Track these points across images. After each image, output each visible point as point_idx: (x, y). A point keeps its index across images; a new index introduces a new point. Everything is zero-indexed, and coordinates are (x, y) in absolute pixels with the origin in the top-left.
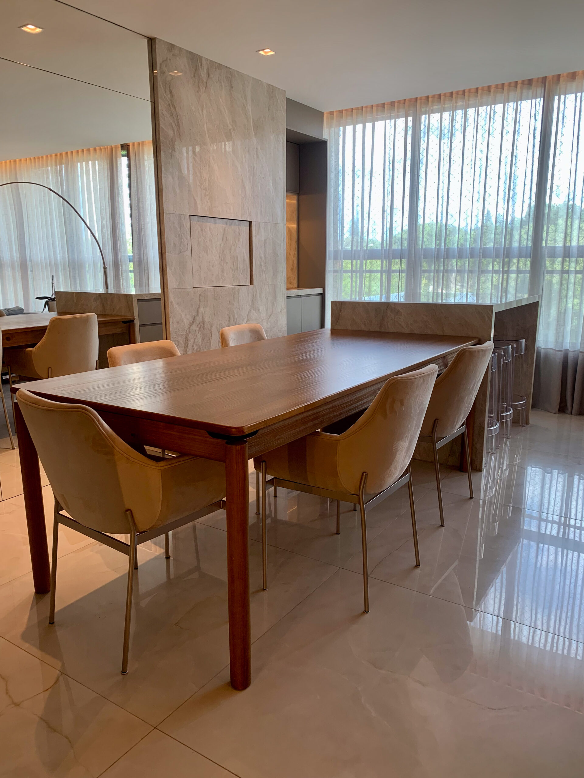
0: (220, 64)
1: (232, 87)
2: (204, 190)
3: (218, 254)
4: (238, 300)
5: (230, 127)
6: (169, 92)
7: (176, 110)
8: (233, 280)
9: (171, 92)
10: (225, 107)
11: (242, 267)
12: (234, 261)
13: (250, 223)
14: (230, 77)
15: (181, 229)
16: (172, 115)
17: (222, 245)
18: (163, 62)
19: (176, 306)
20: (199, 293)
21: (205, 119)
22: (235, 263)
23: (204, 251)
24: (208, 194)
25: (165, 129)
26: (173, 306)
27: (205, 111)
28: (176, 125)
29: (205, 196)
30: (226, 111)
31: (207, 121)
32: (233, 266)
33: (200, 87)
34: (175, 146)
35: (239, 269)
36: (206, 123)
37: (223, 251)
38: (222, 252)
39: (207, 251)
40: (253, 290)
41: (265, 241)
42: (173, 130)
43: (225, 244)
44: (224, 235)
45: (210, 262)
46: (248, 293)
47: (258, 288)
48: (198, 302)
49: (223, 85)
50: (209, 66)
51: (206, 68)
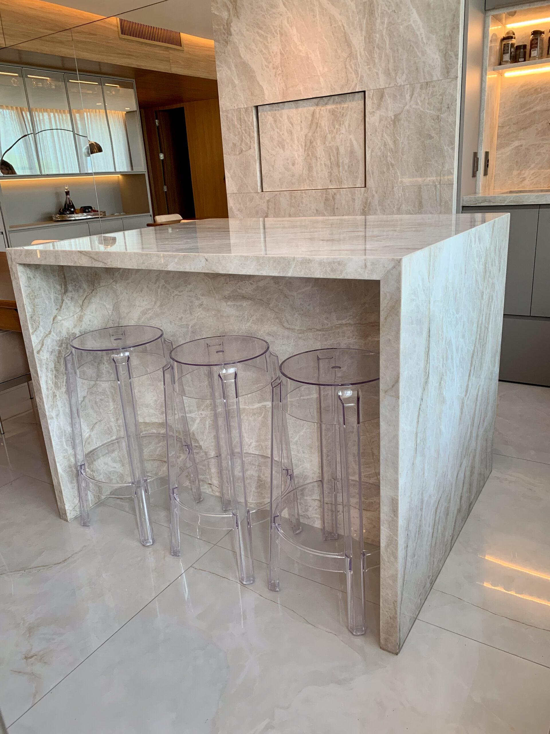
2: (274, 68)
3: (302, 148)
4: (334, 209)
8: (329, 181)
11: (347, 161)
12: (331, 154)
13: (364, 92)
15: (241, 125)
17: (310, 134)
20: (267, 199)
22: (334, 156)
23: (279, 146)
24: (280, 72)
25: (218, 14)
29: (275, 76)
32: (329, 162)
34: (231, 28)
35: (340, 164)
37: (311, 142)
38: (308, 144)
39: (284, 145)
40: (366, 195)
41: (395, 116)
42: (229, 10)
43: (314, 133)
44: (312, 120)
45: (288, 160)
46: (354, 199)
47: (376, 192)
48: (266, 209)
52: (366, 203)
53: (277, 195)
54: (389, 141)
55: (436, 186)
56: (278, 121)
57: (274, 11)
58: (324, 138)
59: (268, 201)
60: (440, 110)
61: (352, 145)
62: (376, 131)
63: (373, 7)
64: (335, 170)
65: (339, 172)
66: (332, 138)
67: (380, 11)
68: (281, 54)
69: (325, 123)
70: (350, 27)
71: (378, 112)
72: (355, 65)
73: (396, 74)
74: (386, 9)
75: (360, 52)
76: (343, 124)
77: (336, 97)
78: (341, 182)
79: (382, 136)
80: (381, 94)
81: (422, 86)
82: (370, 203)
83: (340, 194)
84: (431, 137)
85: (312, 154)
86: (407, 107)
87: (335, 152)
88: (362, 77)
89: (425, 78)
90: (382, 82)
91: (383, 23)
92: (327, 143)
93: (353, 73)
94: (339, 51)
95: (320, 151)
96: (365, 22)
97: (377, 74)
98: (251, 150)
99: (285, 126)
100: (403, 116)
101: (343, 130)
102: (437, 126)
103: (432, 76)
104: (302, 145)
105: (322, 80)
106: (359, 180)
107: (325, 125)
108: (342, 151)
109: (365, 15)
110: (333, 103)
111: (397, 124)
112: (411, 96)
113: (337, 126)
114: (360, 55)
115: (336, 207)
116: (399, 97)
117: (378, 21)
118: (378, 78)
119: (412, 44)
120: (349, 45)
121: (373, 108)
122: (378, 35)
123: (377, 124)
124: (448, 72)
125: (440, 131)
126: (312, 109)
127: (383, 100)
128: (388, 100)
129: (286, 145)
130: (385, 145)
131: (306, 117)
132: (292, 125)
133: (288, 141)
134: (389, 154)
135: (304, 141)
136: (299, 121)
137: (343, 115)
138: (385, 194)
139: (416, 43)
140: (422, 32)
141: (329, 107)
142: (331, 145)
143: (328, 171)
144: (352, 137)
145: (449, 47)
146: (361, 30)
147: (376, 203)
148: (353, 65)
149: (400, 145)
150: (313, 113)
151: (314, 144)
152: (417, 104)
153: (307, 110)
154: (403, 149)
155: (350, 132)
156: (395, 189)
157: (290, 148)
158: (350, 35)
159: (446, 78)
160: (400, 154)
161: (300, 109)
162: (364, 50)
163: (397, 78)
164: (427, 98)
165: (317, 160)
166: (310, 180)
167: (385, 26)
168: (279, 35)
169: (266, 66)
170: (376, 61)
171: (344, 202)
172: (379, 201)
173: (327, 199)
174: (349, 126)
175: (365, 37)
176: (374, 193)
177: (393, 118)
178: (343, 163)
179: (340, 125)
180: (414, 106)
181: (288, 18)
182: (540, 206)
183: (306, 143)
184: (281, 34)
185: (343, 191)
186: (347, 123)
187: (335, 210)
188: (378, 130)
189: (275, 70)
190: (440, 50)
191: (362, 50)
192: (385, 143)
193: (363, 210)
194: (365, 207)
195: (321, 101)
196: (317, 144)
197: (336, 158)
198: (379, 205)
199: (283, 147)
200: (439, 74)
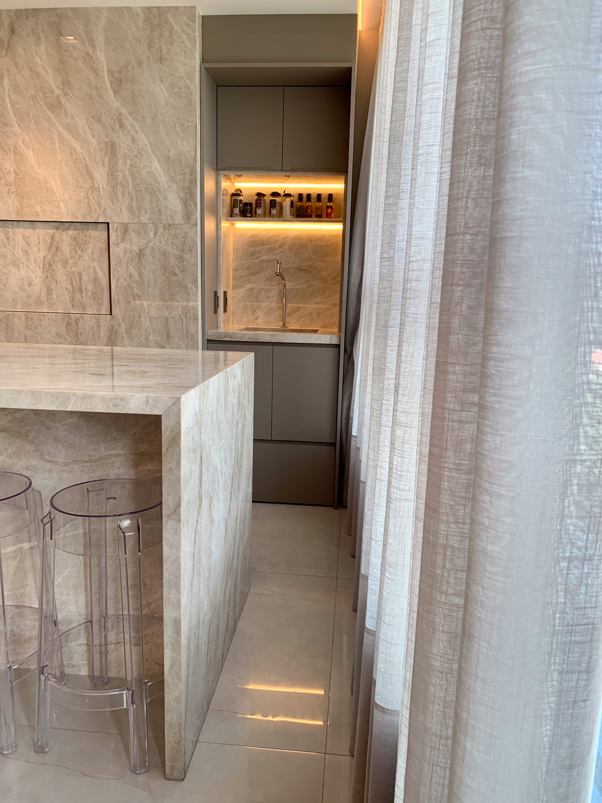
0: (34, 9)
2: (7, 185)
3: (40, 269)
4: (77, 334)
5: (58, 92)
8: (71, 306)
10: (46, 66)
11: (90, 287)
12: (73, 279)
13: (108, 224)
14: (57, 20)
17: (49, 257)
21: (7, 91)
22: (75, 281)
23: (13, 265)
24: (14, 190)
29: (8, 193)
30: (49, 71)
31: (11, 93)
32: (70, 286)
35: (83, 290)
36: (9, 96)
37: (50, 265)
38: (47, 266)
39: (19, 265)
40: (112, 322)
41: (140, 251)
43: (54, 256)
44: (51, 243)
45: (23, 280)
46: (99, 327)
47: (123, 321)
49: (42, 35)
50: (14, 18)
51: (8, 22)
52: (112, 331)
53: (9, 315)
54: (134, 273)
55: (182, 319)
56: (11, 239)
57: (7, 129)
58: (65, 263)
60: (183, 250)
61: (95, 272)
62: (121, 262)
63: (116, 148)
64: (78, 295)
65: (82, 297)
66: (74, 263)
67: (122, 154)
68: (15, 172)
69: (66, 248)
70: (91, 161)
71: (122, 244)
72: (98, 197)
73: (140, 212)
74: (128, 152)
75: (102, 185)
76: (86, 250)
77: (78, 224)
78: (84, 308)
79: (127, 268)
80: (125, 228)
81: (165, 226)
82: (116, 331)
83: (84, 319)
84: (175, 274)
85: (51, 277)
86: (151, 244)
87: (78, 278)
88: (105, 209)
89: (167, 221)
90: (126, 217)
91: (125, 164)
92: (68, 267)
93: (96, 204)
94: (81, 182)
95: (60, 273)
96: (107, 159)
97: (121, 209)
99: (20, 245)
100: (147, 251)
101: (86, 257)
102: (181, 265)
103: (174, 220)
104: (39, 266)
105: (62, 205)
106: (104, 308)
107: (66, 250)
108: (85, 277)
109: (107, 153)
110: (75, 229)
111: (142, 257)
112: (155, 234)
113: (79, 253)
114: (103, 189)
115: (79, 332)
116: (143, 233)
117: (121, 162)
118: (122, 213)
119: (154, 188)
120: (92, 178)
121: (117, 240)
122: (120, 174)
123: (122, 256)
124: (189, 219)
125: (184, 269)
126: (51, 232)
127: (127, 234)
128: (133, 235)
129: (21, 265)
130: (131, 276)
131: (44, 239)
132: (28, 245)
133: (23, 260)
134: (135, 285)
135: (42, 263)
136: (37, 242)
137: (85, 242)
138: (132, 323)
139: (158, 188)
140: (163, 179)
141: (70, 232)
142: (72, 270)
143: (69, 295)
144: (95, 264)
145: (189, 197)
146: (104, 166)
147: (124, 331)
148: (95, 197)
149: (146, 278)
150: (53, 236)
151: (54, 267)
152: (161, 242)
154: (148, 282)
155: (93, 260)
156: (143, 319)
157: (26, 268)
158: (93, 169)
159: (188, 223)
160: (146, 286)
161: (37, 231)
162: (107, 184)
163: (141, 215)
164: (170, 238)
165: (57, 283)
166: (49, 303)
167: (128, 168)
168: (12, 154)
170: (120, 197)
171: (88, 328)
172: (126, 330)
173: (68, 324)
174: (92, 253)
175: (107, 174)
176: (121, 321)
177: (138, 251)
178: (86, 289)
179: (82, 252)
180: (158, 244)
181: (23, 140)
182: (274, 344)
183: (44, 264)
184: (15, 154)
185: (87, 317)
186: (90, 251)
187: (79, 335)
188: (123, 261)
189: (7, 188)
190: (180, 198)
191: (105, 185)
192: (130, 274)
193: (109, 337)
194: (111, 335)
195: (61, 226)
196: (57, 267)
197: (79, 283)
198: (126, 334)
199: (17, 266)
200: (180, 219)
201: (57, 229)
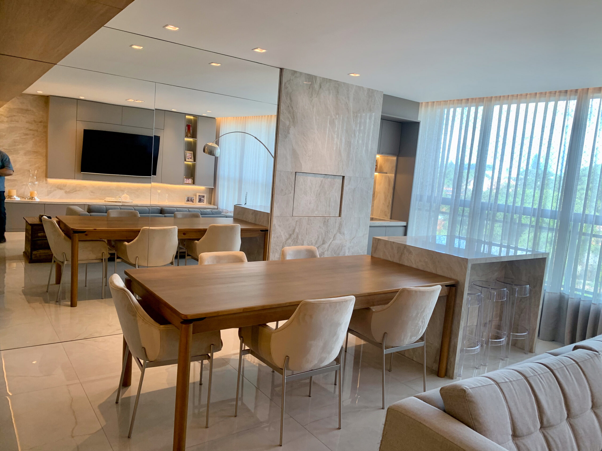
0: (330, 79)
1: (338, 92)
2: (308, 156)
3: (315, 196)
6: (289, 99)
7: (293, 109)
8: (325, 213)
9: (291, 99)
10: (331, 105)
11: (333, 204)
12: (327, 201)
13: (343, 177)
14: (338, 86)
15: (287, 180)
16: (289, 112)
18: (287, 81)
19: (277, 227)
20: (296, 220)
21: (314, 113)
23: (304, 194)
24: (311, 159)
25: (283, 121)
26: (275, 227)
27: (315, 109)
28: (292, 118)
29: (309, 160)
30: (332, 107)
31: (316, 114)
32: (326, 204)
33: (313, 94)
34: (290, 131)
35: (330, 206)
36: (315, 116)
37: (319, 194)
39: (307, 194)
40: (341, 220)
41: (354, 189)
42: (290, 121)
43: (321, 190)
44: (321, 184)
45: (308, 201)
46: (336, 222)
47: (345, 219)
48: (295, 226)
49: (331, 92)
50: (322, 81)
51: (319, 83)
52: (340, 224)
55: (365, 218)
56: (305, 181)
57: (312, 130)
58: (325, 193)
59: (297, 221)
60: (368, 189)
61: (336, 198)
64: (328, 208)
66: (328, 193)
67: (353, 147)
68: (313, 150)
70: (342, 149)
73: (356, 172)
76: (334, 188)
77: (332, 176)
78: (330, 214)
79: (349, 196)
80: (350, 178)
81: (364, 179)
83: (331, 219)
84: (365, 199)
85: (319, 200)
86: (358, 186)
87: (329, 200)
88: (344, 170)
90: (351, 174)
95: (323, 198)
96: (347, 149)
97: (350, 171)
98: (291, 194)
100: (357, 189)
101: (334, 191)
102: (367, 195)
105: (329, 167)
106: (337, 214)
107: (326, 187)
108: (332, 200)
109: (348, 146)
110: (331, 178)
111: (355, 192)
112: (360, 182)
114: (345, 161)
115: (328, 225)
116: (356, 181)
117: (352, 150)
119: (362, 163)
120: (341, 156)
121: (347, 184)
122: (351, 156)
123: (348, 191)
124: (372, 176)
126: (322, 179)
127: (351, 181)
131: (318, 182)
132: (312, 184)
133: (309, 192)
134: (351, 204)
135: (316, 193)
136: (315, 183)
137: (334, 184)
138: (348, 220)
140: (366, 159)
141: (329, 180)
143: (325, 208)
144: (336, 194)
145: (373, 167)
146: (346, 152)
147: (345, 224)
148: (341, 165)
149: (355, 201)
152: (362, 186)
153: (319, 179)
156: (352, 219)
157: (309, 195)
158: (342, 152)
159: (371, 178)
160: (355, 204)
161: (316, 178)
163: (356, 174)
164: (365, 184)
165: (321, 203)
166: (317, 212)
167: (354, 153)
168: (313, 142)
169: (305, 154)
170: (350, 165)
171: (332, 223)
173: (325, 222)
174: (336, 189)
175: (347, 155)
179: (332, 188)
180: (360, 186)
181: (318, 136)
187: (328, 227)
188: (348, 193)
190: (370, 168)
192: (350, 199)
193: (339, 227)
196: (322, 195)
197: (329, 203)
200: (369, 176)
201: (324, 177)
